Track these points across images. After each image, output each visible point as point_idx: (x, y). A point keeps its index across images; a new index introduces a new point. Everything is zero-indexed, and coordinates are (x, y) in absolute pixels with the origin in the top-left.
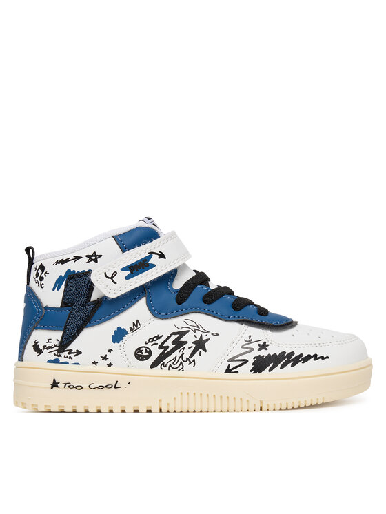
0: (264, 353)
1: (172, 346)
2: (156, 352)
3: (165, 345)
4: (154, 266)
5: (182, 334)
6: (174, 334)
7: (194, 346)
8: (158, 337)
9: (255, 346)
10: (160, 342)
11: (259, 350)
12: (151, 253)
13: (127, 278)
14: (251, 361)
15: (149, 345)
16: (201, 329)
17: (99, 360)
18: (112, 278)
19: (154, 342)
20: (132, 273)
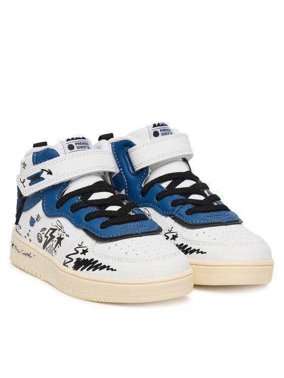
0: (83, 257)
1: (49, 237)
2: (44, 239)
3: (47, 235)
4: (44, 179)
5: (54, 230)
6: (51, 229)
7: (57, 240)
8: (45, 230)
9: (80, 250)
10: (45, 232)
11: (81, 254)
12: (43, 170)
13: (30, 184)
14: (75, 260)
15: (41, 233)
16: (62, 230)
17: (27, 236)
18: (23, 183)
19: (43, 232)
20: (32, 182)
